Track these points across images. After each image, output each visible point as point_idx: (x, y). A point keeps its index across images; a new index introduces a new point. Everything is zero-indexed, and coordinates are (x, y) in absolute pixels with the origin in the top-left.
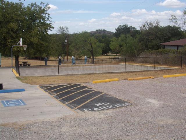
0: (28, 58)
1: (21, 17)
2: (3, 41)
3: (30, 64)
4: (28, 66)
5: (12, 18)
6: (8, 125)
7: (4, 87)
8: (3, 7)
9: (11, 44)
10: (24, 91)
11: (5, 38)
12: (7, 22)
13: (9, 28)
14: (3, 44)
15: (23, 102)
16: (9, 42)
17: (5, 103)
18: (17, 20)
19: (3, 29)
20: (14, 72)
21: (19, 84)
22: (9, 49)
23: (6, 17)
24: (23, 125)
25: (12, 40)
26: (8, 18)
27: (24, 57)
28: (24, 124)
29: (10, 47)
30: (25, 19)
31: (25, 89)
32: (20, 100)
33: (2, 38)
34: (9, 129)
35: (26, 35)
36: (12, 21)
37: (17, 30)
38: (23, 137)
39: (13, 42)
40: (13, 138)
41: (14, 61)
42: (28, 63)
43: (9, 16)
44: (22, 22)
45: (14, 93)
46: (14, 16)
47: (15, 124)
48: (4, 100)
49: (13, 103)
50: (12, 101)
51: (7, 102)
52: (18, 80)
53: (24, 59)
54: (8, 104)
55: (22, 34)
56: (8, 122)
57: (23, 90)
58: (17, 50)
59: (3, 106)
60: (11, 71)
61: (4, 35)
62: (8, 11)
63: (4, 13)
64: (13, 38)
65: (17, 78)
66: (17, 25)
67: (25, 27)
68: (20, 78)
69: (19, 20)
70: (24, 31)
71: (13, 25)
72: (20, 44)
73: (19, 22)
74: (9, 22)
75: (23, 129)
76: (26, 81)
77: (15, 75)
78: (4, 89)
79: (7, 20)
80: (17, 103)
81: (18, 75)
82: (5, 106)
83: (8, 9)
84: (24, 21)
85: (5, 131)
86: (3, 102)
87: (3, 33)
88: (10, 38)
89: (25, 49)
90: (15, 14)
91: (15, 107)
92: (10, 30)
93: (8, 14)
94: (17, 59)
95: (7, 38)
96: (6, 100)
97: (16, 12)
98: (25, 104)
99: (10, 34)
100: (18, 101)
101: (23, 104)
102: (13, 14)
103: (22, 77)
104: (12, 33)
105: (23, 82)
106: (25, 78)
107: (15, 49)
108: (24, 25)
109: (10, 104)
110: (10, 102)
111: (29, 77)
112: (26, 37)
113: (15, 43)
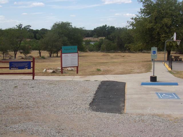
0: (179, 53)
1: (176, 12)
2: (157, 36)
3: (182, 59)
4: (180, 60)
5: (167, 13)
6: (163, 116)
7: (158, 79)
8: (159, 3)
9: (164, 39)
10: (178, 85)
11: (158, 33)
12: (162, 18)
13: (163, 23)
14: (156, 39)
15: (177, 96)
16: (162, 37)
17: (159, 95)
18: (172, 15)
19: (157, 24)
20: (166, 66)
21: (171, 78)
22: (162, 44)
23: (161, 13)
24: (177, 118)
25: (166, 35)
26: (163, 13)
27: (175, 52)
28: (179, 117)
29: (163, 42)
30: (179, 14)
31: (178, 84)
32: (173, 93)
33: (156, 33)
34: (164, 120)
35: (180, 30)
36: (167, 16)
37: (171, 26)
38: (178, 130)
39: (166, 37)
40: (168, 129)
41: (166, 55)
42: (179, 58)
43: (164, 12)
44: (176, 17)
45: (167, 86)
46: (168, 11)
47: (169, 116)
48: (158, 92)
49: (166, 95)
50: (166, 94)
51: (161, 94)
52: (171, 74)
53: (175, 54)
54: (162, 96)
55: (176, 29)
56: (163, 113)
57: (176, 84)
58: (170, 45)
59: (157, 97)
60: (164, 65)
61: (157, 30)
62: (163, 7)
63: (160, 9)
64: (166, 33)
65: (169, 72)
66: (170, 21)
67: (179, 22)
68: (172, 72)
69: (174, 15)
70: (177, 25)
71: (167, 21)
72: (174, 38)
73: (174, 17)
74: (163, 17)
75: (178, 122)
76: (179, 75)
77: (167, 69)
78: (158, 82)
79: (162, 16)
80: (171, 96)
81: (171, 69)
82: (160, 98)
83: (163, 5)
84: (178, 16)
85: (160, 122)
86: (157, 94)
87: (157, 28)
88: (164, 33)
89: (178, 44)
90: (170, 10)
91: (169, 100)
92: (164, 25)
93: (163, 10)
94: (169, 53)
95: (160, 33)
96: (160, 92)
97: (171, 8)
98: (178, 98)
99: (164, 29)
100: (171, 95)
101: (176, 98)
102: (168, 10)
103: (174, 71)
104: (165, 28)
105: (176, 76)
106: (178, 73)
107: (168, 44)
108: (178, 19)
109: (164, 96)
110: (164, 94)
111: (181, 71)
112: (179, 32)
113: (168, 38)
